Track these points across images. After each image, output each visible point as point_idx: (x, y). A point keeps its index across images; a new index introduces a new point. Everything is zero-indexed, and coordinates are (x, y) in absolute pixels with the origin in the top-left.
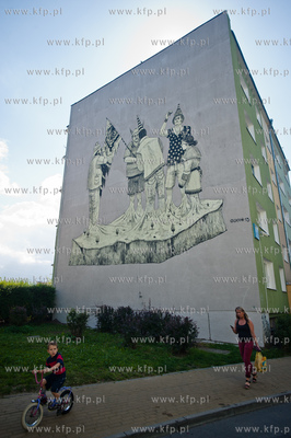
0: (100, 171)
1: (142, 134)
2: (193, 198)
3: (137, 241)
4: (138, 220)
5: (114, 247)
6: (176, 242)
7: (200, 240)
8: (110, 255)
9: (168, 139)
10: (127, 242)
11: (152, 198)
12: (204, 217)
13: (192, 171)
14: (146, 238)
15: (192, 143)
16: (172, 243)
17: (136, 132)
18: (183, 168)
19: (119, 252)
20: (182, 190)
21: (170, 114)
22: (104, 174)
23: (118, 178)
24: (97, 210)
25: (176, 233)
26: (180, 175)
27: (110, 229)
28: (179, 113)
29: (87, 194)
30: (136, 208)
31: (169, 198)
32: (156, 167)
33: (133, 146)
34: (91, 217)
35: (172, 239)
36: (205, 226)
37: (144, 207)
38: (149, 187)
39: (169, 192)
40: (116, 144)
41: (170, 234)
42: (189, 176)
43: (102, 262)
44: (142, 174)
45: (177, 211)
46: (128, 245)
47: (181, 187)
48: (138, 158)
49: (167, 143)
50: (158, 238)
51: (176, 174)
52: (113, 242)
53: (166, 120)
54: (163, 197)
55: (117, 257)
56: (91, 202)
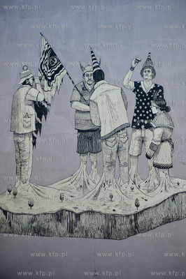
0: (32, 111)
1: (99, 76)
2: (162, 173)
3: (91, 212)
4: (92, 187)
5: (59, 216)
6: (140, 219)
7: (168, 221)
8: (52, 225)
9: (134, 95)
10: (77, 211)
11: (112, 164)
12: (173, 197)
13: (162, 141)
14: (102, 209)
15: (165, 108)
16: (136, 219)
17: (89, 69)
18: (152, 136)
19: (66, 222)
20: (150, 162)
21: (137, 61)
22: (39, 116)
23: (61, 127)
24: (29, 164)
25: (140, 209)
26: (148, 143)
27: (51, 192)
28: (149, 65)
29: (11, 137)
30: (88, 171)
31: (134, 168)
32: (117, 125)
33: (84, 89)
34: (19, 172)
35: (136, 215)
36: (174, 206)
37: (100, 172)
38: (108, 148)
39: (133, 160)
40: (58, 77)
41: (134, 210)
42: (158, 147)
43: (39, 231)
44: (98, 130)
45: (143, 184)
46: (78, 216)
47: (148, 157)
48: (92, 108)
49: (133, 98)
50: (119, 211)
51: (142, 140)
52: (56, 208)
53: (132, 69)
54: (125, 164)
55: (63, 228)
56: (19, 150)
